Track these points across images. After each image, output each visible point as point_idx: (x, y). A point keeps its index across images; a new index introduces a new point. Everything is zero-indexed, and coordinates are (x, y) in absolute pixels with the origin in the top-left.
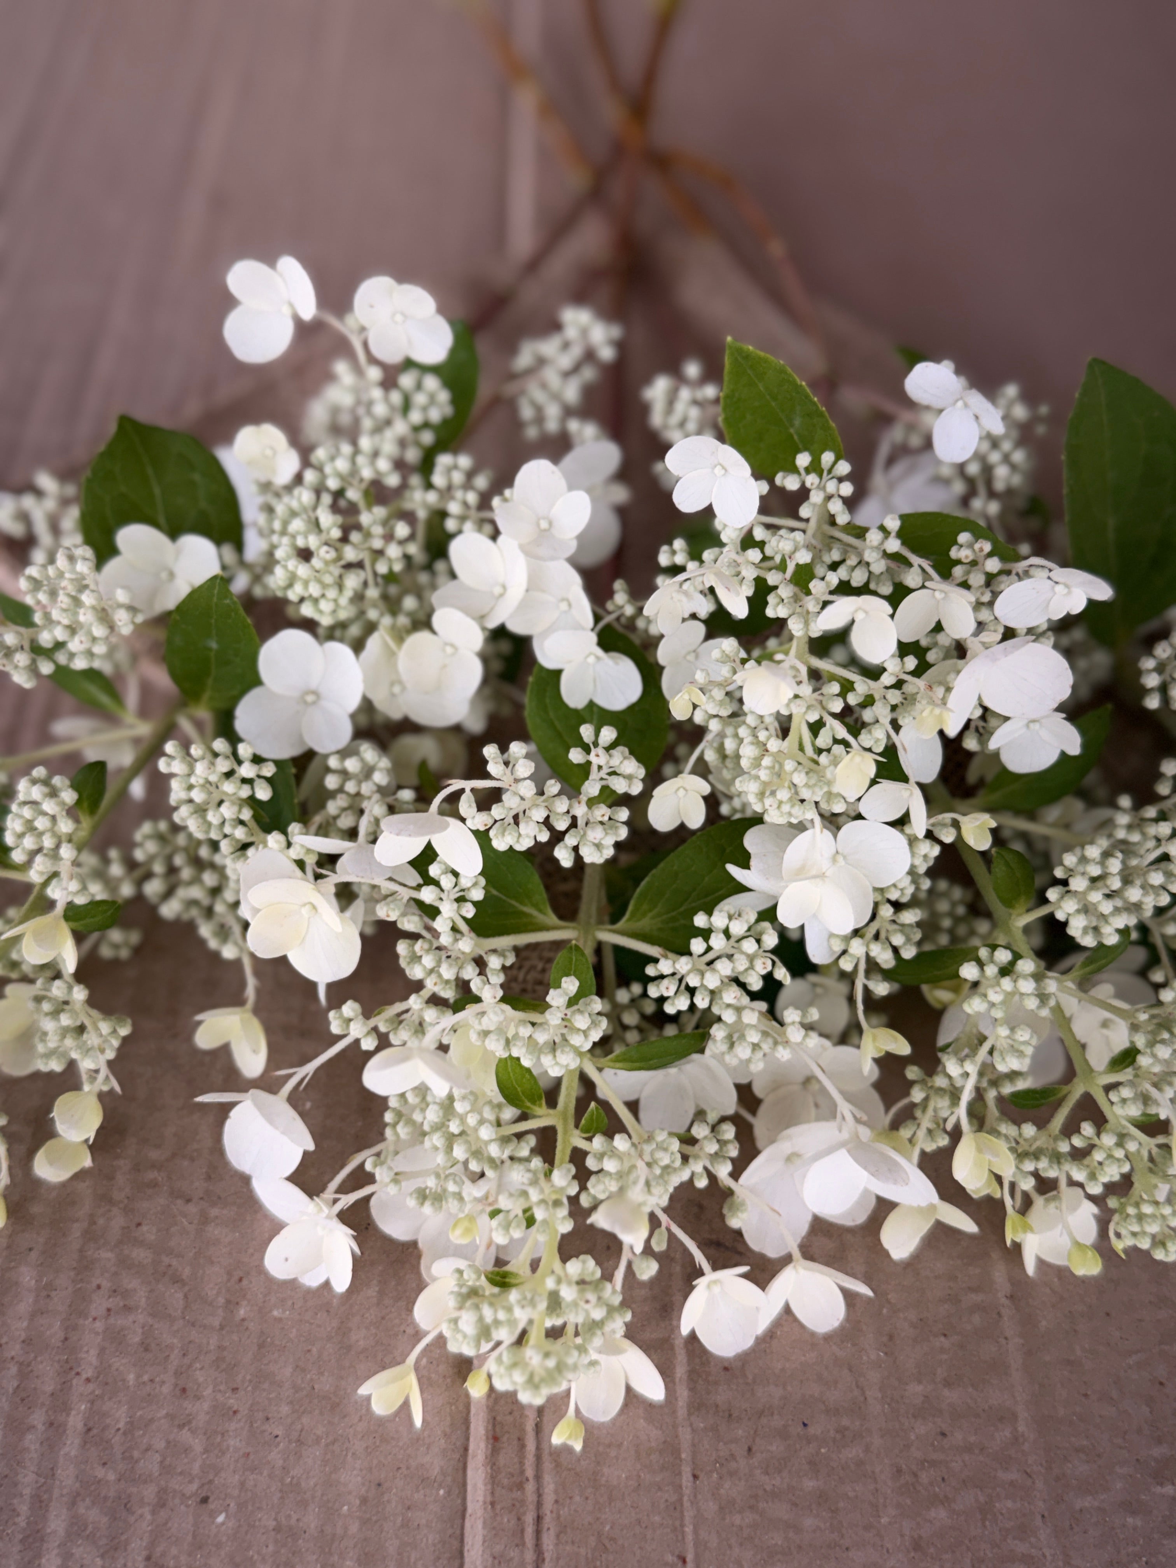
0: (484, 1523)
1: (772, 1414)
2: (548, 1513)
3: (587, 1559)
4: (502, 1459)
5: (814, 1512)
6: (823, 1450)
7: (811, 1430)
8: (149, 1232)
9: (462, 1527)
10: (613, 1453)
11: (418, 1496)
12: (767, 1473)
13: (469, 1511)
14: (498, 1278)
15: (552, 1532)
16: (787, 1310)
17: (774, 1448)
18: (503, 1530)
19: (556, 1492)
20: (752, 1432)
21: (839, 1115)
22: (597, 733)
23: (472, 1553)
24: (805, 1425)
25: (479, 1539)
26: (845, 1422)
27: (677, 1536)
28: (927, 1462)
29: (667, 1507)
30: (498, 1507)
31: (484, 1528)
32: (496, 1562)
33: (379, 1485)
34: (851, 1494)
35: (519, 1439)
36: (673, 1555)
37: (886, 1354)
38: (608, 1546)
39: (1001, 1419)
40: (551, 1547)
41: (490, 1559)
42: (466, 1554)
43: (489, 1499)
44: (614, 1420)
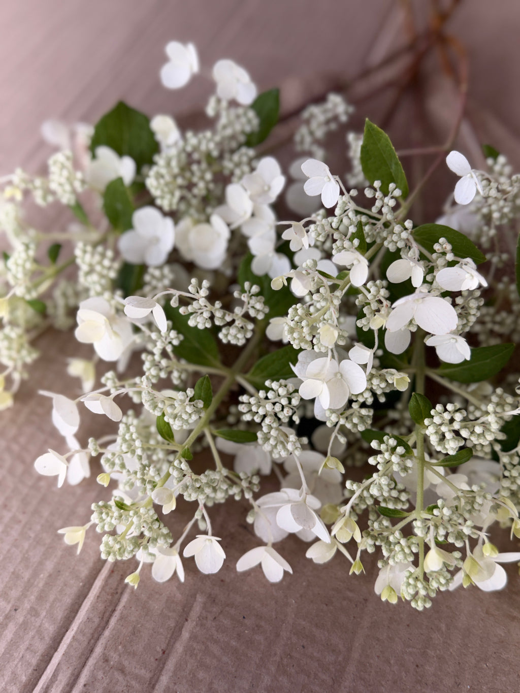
0: (91, 603)
1: (232, 607)
2: (119, 609)
3: (125, 634)
4: (110, 581)
5: (229, 655)
6: (246, 631)
7: (246, 621)
8: (22, 440)
9: (83, 602)
10: (157, 596)
11: (72, 582)
12: (217, 631)
13: (89, 596)
14: (119, 505)
15: (116, 618)
16: (260, 565)
17: (226, 622)
18: (97, 609)
19: (126, 602)
20: (220, 611)
21: (301, 489)
22: (251, 287)
23: (81, 613)
24: (244, 618)
25: (86, 609)
26: (263, 624)
27: (165, 641)
28: (290, 656)
29: (168, 627)
30: (100, 599)
31: (90, 605)
32: (88, 620)
33: (59, 571)
34: (249, 655)
35: (122, 575)
36: (160, 648)
37: (295, 602)
38: (136, 633)
39: (333, 651)
40: (113, 624)
41: (86, 618)
42: (79, 612)
43: (98, 594)
44: (164, 583)
